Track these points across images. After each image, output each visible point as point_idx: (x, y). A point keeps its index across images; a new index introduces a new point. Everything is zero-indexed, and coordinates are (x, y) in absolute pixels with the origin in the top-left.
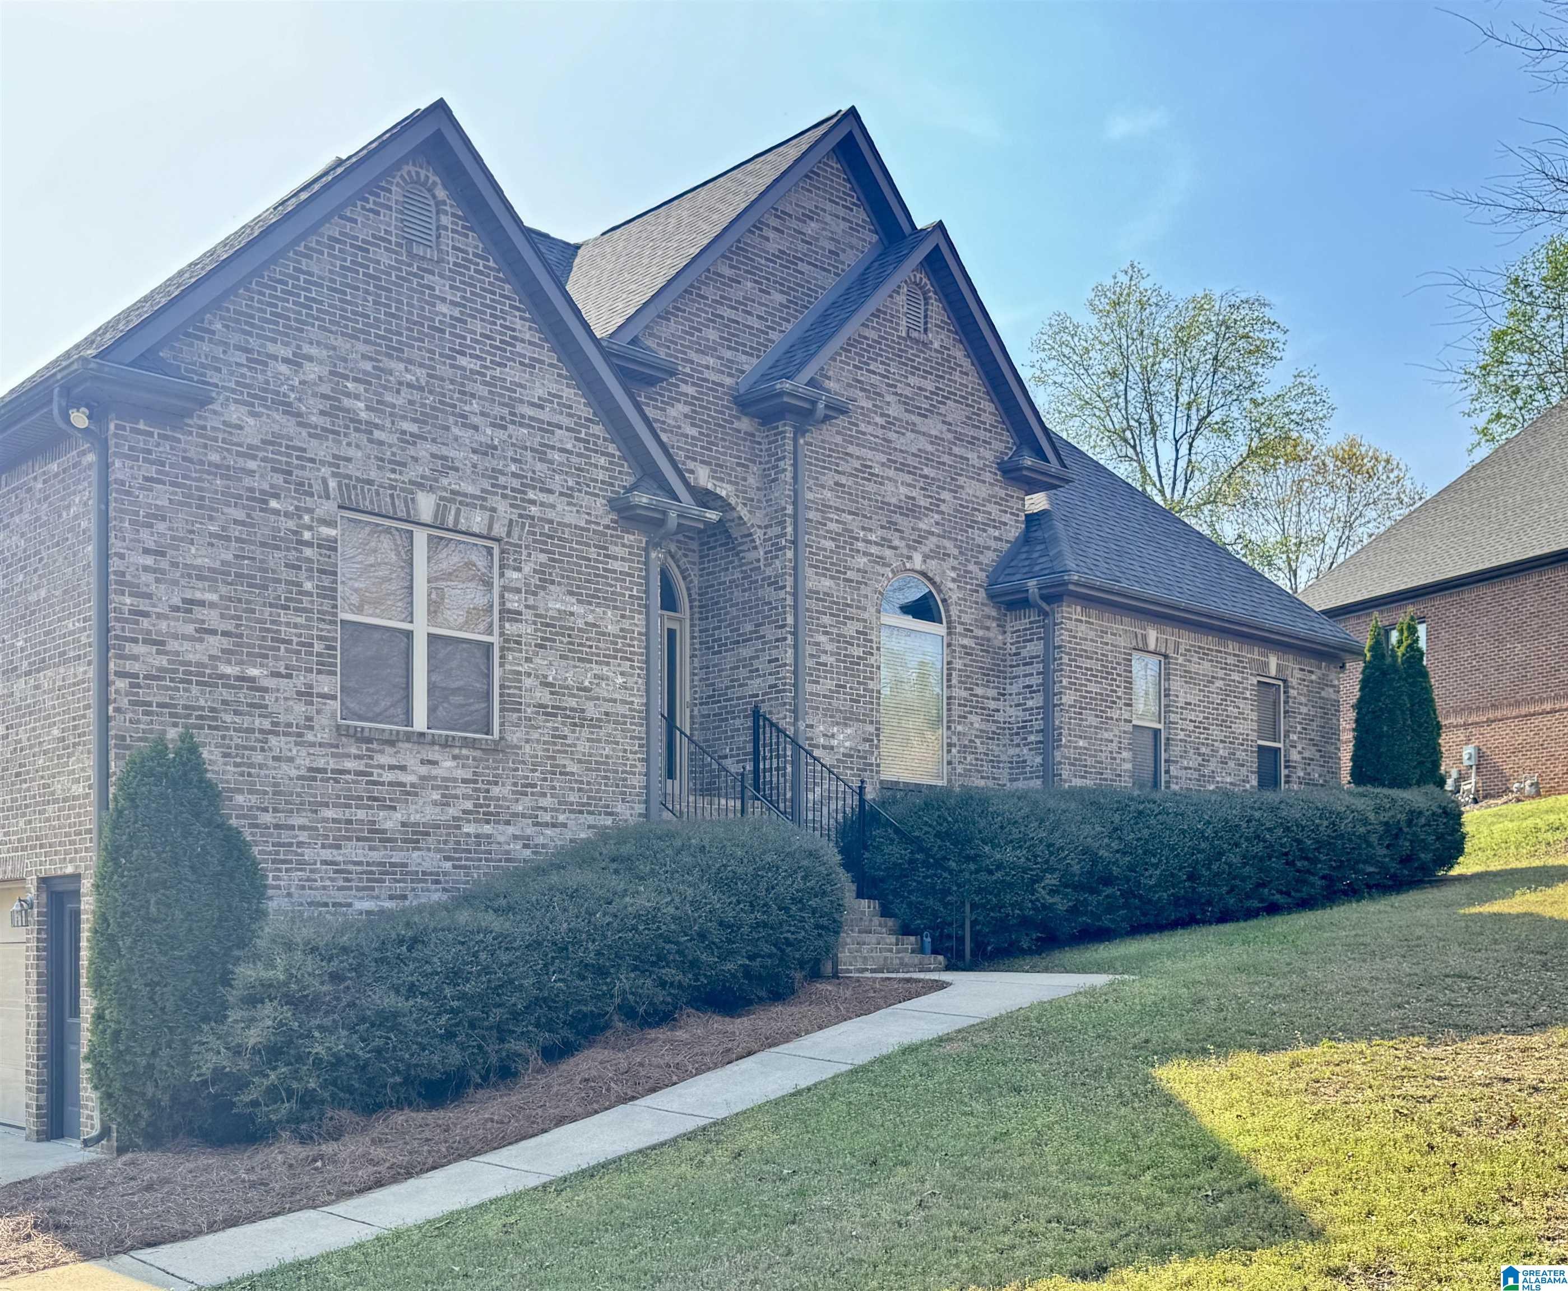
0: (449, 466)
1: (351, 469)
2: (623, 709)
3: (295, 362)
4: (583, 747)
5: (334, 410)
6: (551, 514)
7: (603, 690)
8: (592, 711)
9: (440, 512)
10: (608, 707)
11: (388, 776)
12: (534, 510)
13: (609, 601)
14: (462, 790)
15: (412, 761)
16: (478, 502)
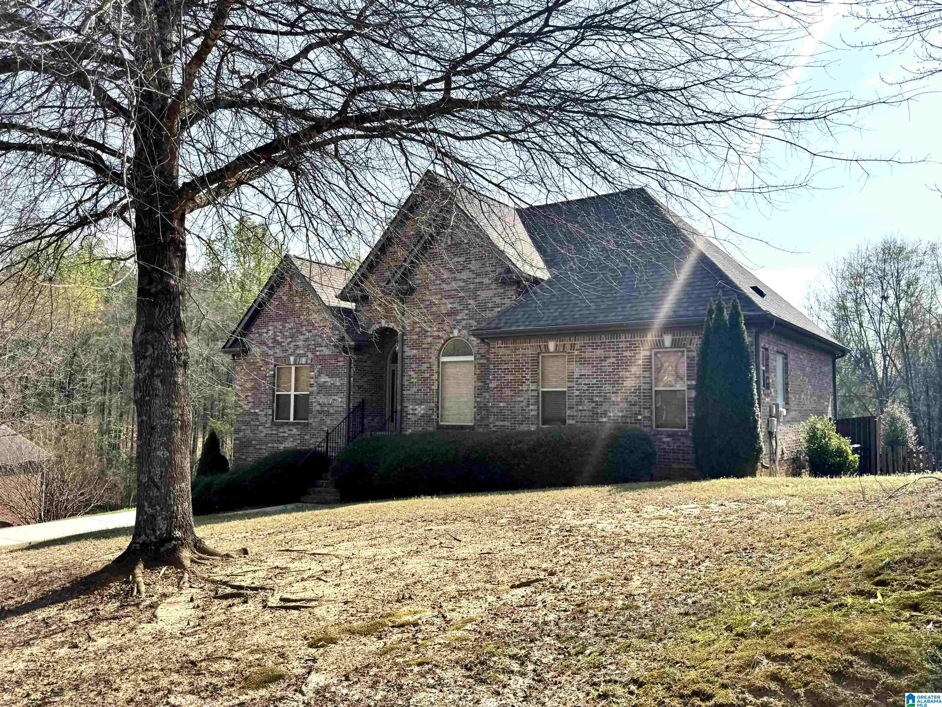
0: (297, 347)
1: (277, 355)
2: (340, 409)
3: (267, 333)
4: (329, 422)
5: (275, 341)
6: (322, 353)
7: (335, 404)
8: (332, 411)
9: (295, 361)
10: (336, 409)
11: (281, 435)
12: (318, 353)
13: (338, 376)
14: (298, 437)
15: (287, 430)
16: (304, 355)
